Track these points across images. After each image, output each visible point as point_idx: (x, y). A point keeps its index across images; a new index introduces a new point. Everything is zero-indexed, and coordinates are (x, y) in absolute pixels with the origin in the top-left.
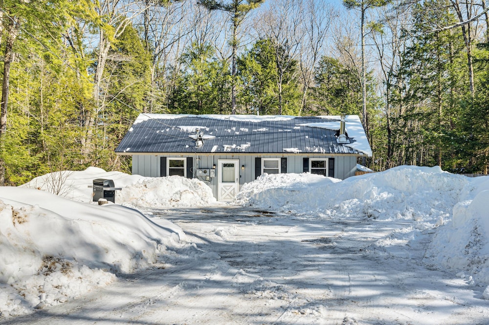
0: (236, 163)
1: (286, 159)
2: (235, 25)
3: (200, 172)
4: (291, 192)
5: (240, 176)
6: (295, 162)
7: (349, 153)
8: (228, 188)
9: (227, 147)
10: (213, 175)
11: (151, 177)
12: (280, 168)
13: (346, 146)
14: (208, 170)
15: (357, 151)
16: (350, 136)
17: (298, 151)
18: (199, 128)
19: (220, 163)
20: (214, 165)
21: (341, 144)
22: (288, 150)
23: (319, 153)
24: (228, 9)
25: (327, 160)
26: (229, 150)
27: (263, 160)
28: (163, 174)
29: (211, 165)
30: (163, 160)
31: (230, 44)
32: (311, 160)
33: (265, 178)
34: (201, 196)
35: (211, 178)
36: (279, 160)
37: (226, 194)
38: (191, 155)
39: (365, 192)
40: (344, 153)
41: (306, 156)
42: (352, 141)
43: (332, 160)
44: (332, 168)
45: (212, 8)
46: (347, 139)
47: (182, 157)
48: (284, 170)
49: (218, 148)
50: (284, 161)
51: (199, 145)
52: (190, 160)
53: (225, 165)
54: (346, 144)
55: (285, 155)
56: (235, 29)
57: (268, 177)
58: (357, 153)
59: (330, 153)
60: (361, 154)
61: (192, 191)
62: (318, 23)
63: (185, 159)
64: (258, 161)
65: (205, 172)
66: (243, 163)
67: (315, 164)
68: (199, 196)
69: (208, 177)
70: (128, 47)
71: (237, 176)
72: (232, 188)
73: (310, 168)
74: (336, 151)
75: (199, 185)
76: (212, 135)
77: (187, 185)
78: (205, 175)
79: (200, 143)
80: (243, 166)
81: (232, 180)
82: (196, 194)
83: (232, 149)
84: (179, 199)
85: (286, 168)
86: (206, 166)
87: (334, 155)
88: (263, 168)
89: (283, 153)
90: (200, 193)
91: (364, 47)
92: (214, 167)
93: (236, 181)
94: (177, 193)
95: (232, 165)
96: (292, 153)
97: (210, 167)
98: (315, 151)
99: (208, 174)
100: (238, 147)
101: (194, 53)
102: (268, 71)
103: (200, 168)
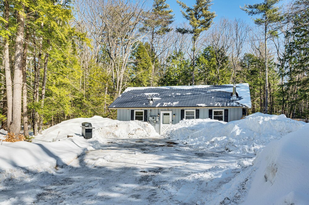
0: (170, 113)
1: (199, 110)
2: (194, 40)
3: (151, 118)
4: (192, 131)
5: (173, 121)
6: (204, 112)
7: (236, 106)
8: (166, 127)
9: (165, 104)
10: (157, 120)
11: (126, 121)
12: (195, 116)
13: (235, 102)
14: (155, 117)
15: (242, 105)
16: (239, 96)
17: (205, 105)
18: (154, 94)
19: (162, 113)
20: (159, 114)
21: (233, 101)
22: (199, 105)
23: (218, 106)
24: (191, 32)
25: (223, 111)
26: (166, 106)
27: (185, 111)
28: (132, 119)
29: (157, 114)
30: (132, 111)
31: (192, 50)
32: (213, 111)
33: (183, 122)
34: (147, 132)
35: (157, 122)
36: (195, 111)
37: (165, 130)
38: (146, 109)
39: (232, 132)
40: (233, 106)
41: (210, 108)
42: (240, 98)
43: (226, 111)
44: (226, 115)
45: (184, 33)
46: (237, 97)
47: (141, 109)
48: (198, 117)
49: (160, 105)
50: (198, 111)
51: (150, 103)
52: (146, 111)
53: (165, 114)
54: (236, 100)
55: (198, 108)
56: (194, 42)
57: (185, 121)
58: (241, 106)
59: (224, 106)
60: (244, 107)
61: (143, 129)
62: (240, 35)
63: (143, 111)
64: (182, 111)
65: (153, 118)
66: (174, 113)
67: (216, 113)
68: (146, 131)
69: (155, 121)
70: (141, 56)
71: (171, 120)
72: (168, 127)
73: (213, 115)
74: (228, 105)
75: (147, 125)
76: (160, 97)
77: (141, 126)
78: (153, 120)
79: (151, 102)
80: (174, 115)
81: (168, 123)
82: (144, 131)
83: (168, 105)
84: (134, 133)
85: (199, 115)
86: (154, 115)
87: (227, 107)
88: (185, 115)
89: (196, 107)
90: (147, 130)
91: (266, 45)
92: (158, 115)
93: (170, 123)
94: (134, 130)
95: (168, 114)
96: (201, 106)
97: (156, 115)
98: (215, 105)
99: (155, 119)
100: (171, 104)
101: (173, 56)
102: (211, 63)
103: (151, 115)
